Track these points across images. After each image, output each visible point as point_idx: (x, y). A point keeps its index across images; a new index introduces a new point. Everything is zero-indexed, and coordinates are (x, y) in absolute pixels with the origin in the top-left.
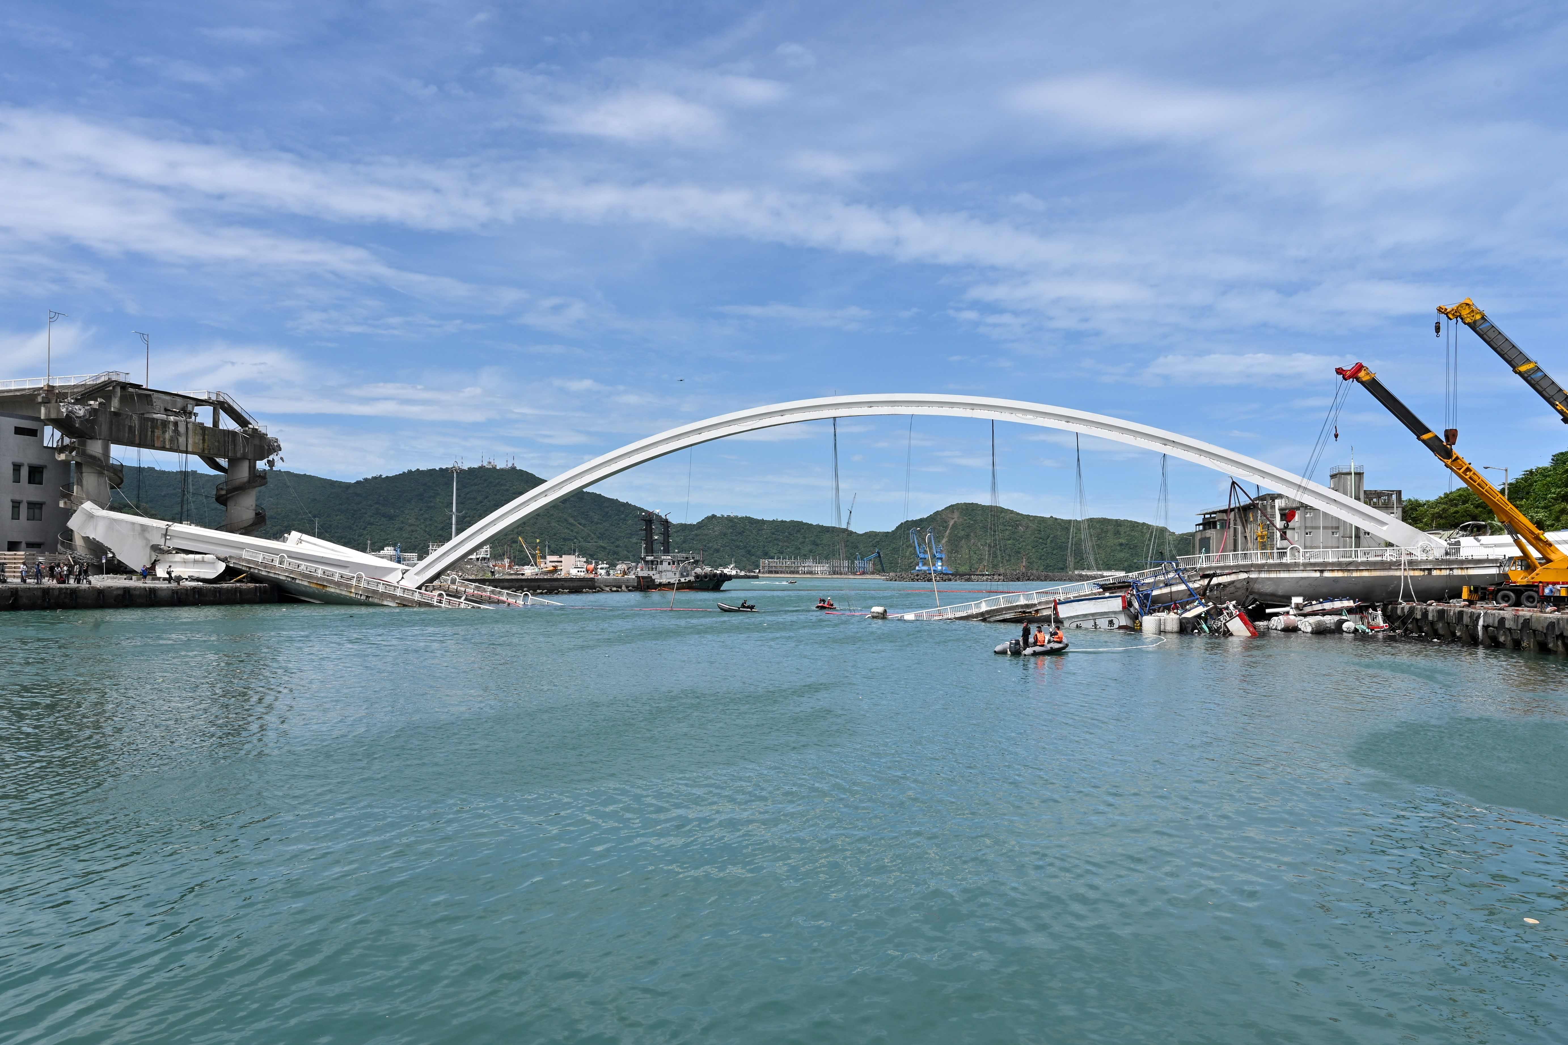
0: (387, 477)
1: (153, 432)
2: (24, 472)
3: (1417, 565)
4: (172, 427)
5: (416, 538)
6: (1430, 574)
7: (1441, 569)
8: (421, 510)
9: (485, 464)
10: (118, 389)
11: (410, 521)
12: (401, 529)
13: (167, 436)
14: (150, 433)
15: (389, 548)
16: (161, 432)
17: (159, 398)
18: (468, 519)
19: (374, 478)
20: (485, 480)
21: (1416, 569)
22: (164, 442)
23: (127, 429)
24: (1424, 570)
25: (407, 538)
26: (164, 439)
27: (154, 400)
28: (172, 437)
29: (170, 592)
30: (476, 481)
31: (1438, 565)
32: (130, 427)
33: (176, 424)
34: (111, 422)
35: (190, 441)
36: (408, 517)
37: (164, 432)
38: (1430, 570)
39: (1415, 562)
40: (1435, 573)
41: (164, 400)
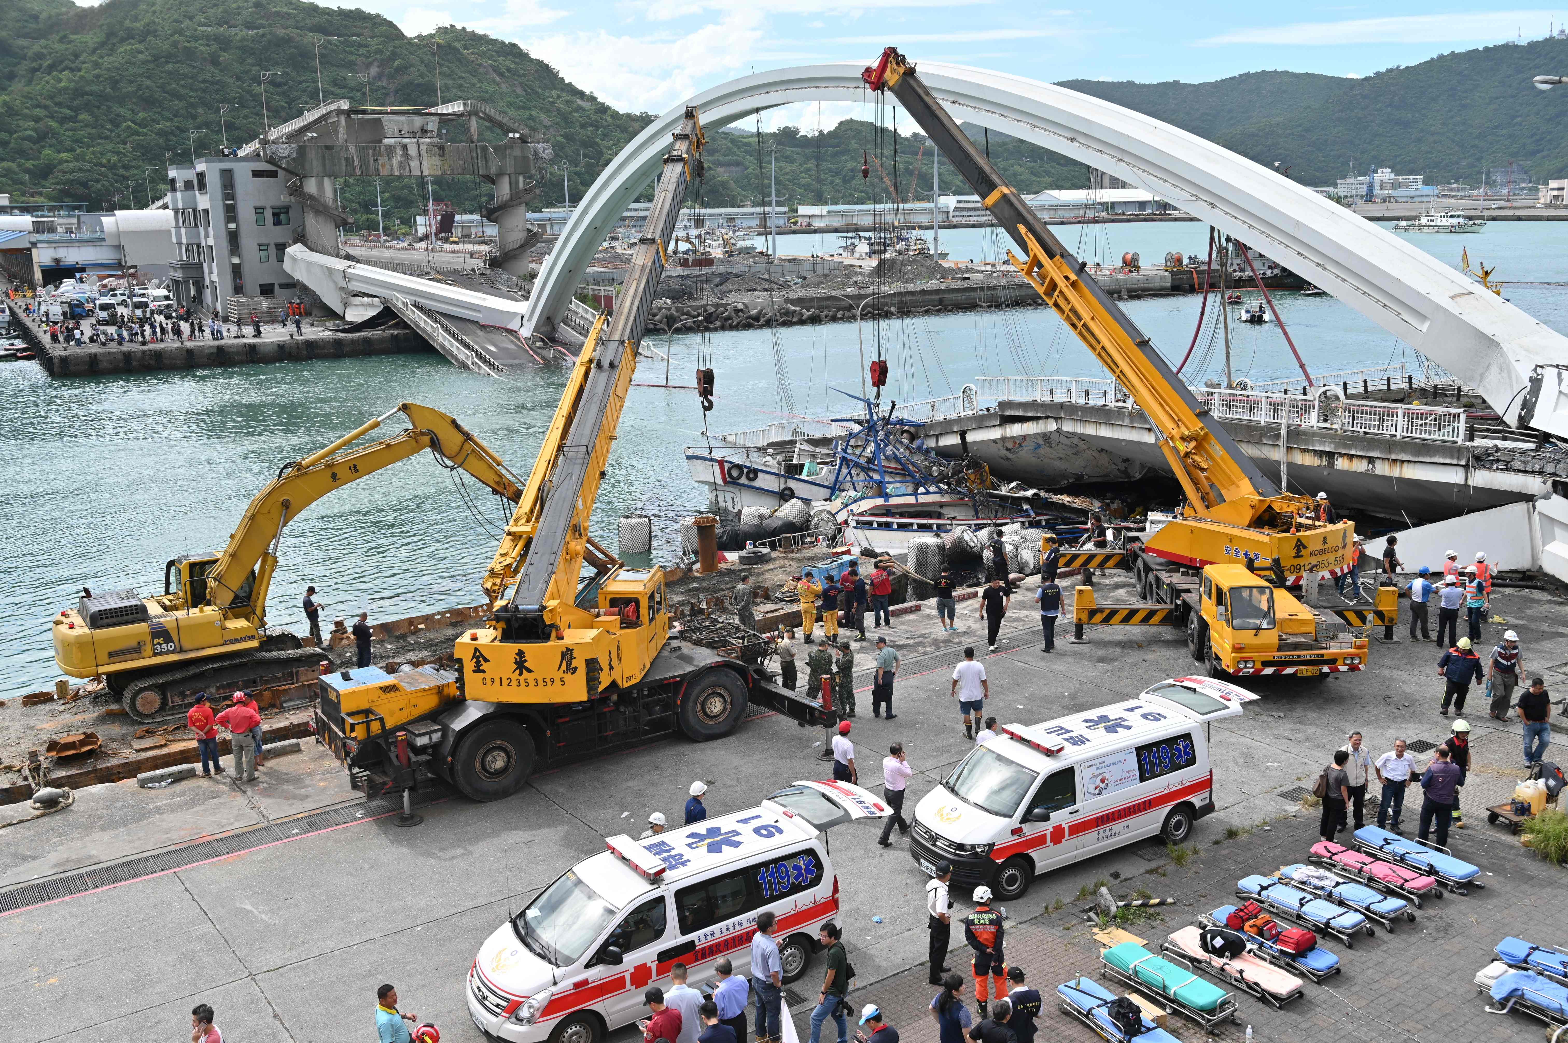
0: (1407, 67)
1: (376, 160)
2: (269, 215)
3: (1306, 442)
4: (399, 152)
5: (1439, 152)
6: (1331, 464)
7: (1351, 457)
8: (1450, 111)
9: (1555, 34)
10: (343, 118)
11: (1433, 128)
12: (1419, 140)
13: (395, 162)
14: (372, 162)
15: (1385, 170)
16: (386, 159)
17: (390, 121)
18: (1518, 120)
19: (1390, 71)
20: (1553, 58)
21: (1308, 451)
22: (392, 170)
23: (343, 162)
24: (1320, 454)
25: (1427, 152)
26: (392, 166)
27: (385, 123)
28: (401, 162)
29: (276, 347)
30: (1537, 61)
31: (1346, 446)
32: (347, 159)
33: (405, 147)
34: (323, 157)
35: (426, 164)
36: (1431, 122)
37: (390, 159)
38: (1331, 455)
39: (1305, 433)
40: (1341, 464)
41: (398, 122)
